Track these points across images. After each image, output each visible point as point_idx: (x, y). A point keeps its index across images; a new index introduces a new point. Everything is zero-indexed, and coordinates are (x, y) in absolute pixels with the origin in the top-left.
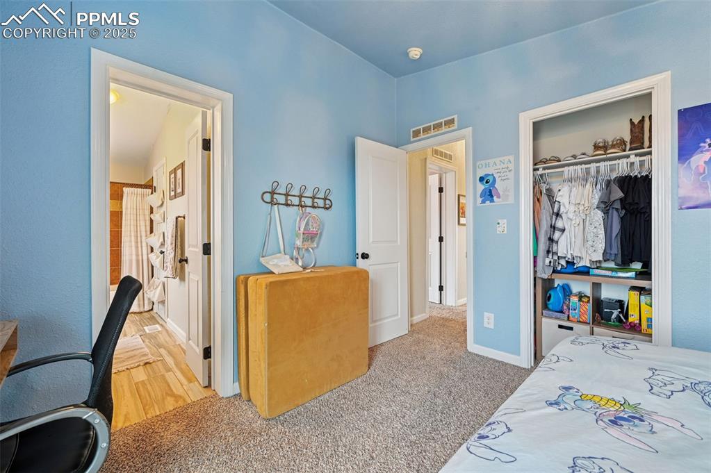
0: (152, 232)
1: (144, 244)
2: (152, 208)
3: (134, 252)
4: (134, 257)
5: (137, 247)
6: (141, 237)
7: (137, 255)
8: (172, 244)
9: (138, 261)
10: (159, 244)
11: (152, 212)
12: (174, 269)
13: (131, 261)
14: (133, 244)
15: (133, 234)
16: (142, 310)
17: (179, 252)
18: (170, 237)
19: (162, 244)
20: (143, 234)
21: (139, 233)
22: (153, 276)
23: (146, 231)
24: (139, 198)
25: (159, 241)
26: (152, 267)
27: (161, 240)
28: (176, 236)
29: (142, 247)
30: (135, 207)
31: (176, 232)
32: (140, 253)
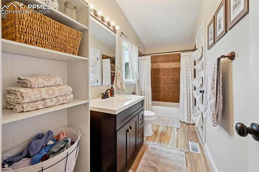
0: (195, 77)
1: (191, 85)
2: (195, 62)
3: (185, 89)
4: (185, 92)
5: (187, 86)
6: (189, 80)
7: (187, 90)
8: (212, 88)
9: (187, 94)
10: (199, 86)
11: (195, 65)
12: (215, 117)
13: (184, 93)
14: (185, 84)
15: (185, 78)
16: (189, 123)
17: (221, 98)
18: (210, 81)
19: (201, 85)
20: (190, 78)
21: (188, 78)
22: (195, 105)
23: (192, 77)
24: (188, 58)
25: (199, 82)
26: (195, 99)
27: (201, 82)
28: (217, 80)
29: (189, 86)
30: (186, 64)
31: (218, 76)
32: (189, 90)
